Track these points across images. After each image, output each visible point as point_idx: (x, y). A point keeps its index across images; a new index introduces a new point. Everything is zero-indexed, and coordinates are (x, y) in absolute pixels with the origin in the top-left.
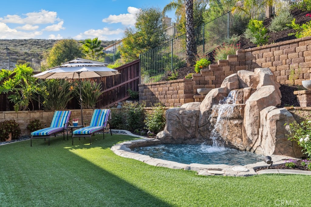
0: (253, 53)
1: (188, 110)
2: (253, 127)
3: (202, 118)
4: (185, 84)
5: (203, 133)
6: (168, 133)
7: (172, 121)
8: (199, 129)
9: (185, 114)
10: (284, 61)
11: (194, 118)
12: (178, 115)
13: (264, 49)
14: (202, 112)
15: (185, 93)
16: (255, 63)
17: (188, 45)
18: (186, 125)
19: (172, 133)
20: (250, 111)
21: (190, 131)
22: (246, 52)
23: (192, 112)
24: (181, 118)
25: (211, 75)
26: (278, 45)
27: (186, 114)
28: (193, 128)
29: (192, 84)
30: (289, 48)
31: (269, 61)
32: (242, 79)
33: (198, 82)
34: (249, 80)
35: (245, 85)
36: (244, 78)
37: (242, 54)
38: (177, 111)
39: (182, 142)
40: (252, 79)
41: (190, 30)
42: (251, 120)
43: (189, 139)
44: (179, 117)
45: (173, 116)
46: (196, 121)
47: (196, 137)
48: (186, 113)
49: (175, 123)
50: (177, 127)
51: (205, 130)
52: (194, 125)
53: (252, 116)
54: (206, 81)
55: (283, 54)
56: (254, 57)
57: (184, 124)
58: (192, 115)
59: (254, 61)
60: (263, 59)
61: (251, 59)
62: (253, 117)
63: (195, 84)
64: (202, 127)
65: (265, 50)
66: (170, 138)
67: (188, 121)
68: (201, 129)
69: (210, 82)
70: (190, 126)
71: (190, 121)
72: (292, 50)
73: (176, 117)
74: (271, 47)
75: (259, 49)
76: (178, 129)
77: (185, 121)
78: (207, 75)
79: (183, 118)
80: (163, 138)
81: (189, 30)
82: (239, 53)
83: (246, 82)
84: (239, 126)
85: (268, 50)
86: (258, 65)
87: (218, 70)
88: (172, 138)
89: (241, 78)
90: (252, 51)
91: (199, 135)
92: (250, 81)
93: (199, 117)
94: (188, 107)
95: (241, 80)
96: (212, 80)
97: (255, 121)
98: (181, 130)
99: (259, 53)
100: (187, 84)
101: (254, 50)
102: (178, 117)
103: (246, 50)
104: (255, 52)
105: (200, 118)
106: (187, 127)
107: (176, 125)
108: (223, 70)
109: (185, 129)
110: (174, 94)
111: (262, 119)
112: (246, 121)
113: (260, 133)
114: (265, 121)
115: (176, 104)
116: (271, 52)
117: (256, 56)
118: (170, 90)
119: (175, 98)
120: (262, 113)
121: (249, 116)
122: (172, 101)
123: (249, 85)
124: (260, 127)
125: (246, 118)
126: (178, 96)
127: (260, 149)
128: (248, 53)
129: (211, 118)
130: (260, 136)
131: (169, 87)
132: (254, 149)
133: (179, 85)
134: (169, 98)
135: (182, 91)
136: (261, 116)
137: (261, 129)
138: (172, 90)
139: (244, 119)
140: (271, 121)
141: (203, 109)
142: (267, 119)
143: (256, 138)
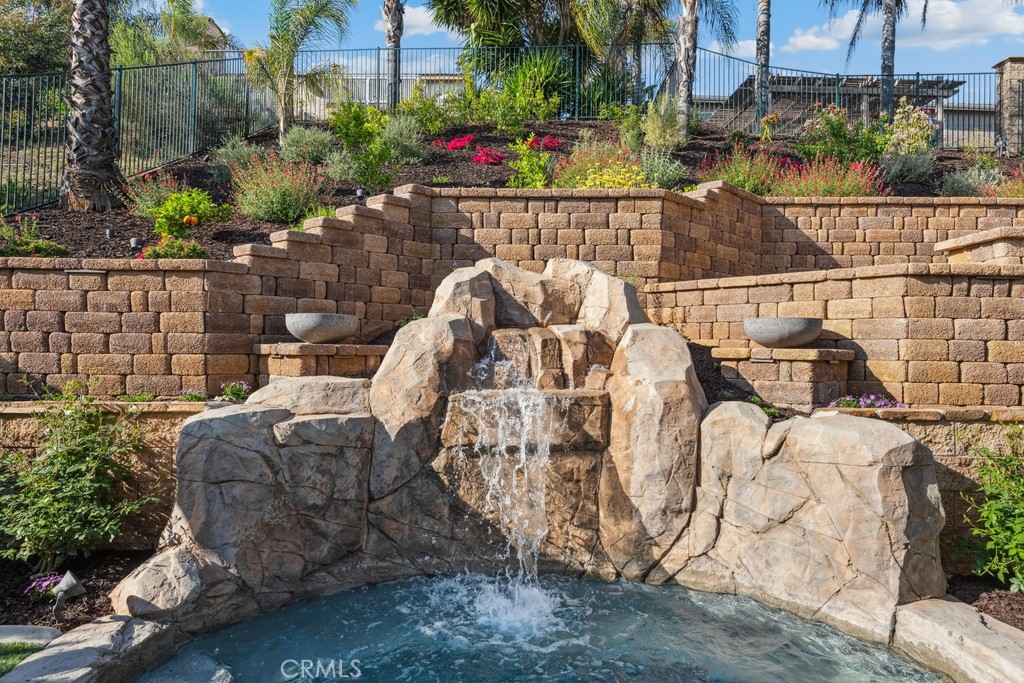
0: (461, 206)
1: (320, 422)
2: (673, 484)
3: (390, 456)
4: (213, 285)
5: (394, 525)
6: (212, 559)
7: (238, 490)
8: (372, 506)
9: (307, 442)
10: (571, 248)
11: (353, 458)
12: (267, 452)
13: (505, 198)
14: (393, 427)
15: (209, 325)
16: (470, 241)
17: (81, 121)
18: (315, 499)
19: (241, 559)
20: (661, 421)
21: (332, 526)
22: (433, 197)
23: (340, 427)
24: (285, 467)
25: (322, 260)
26: (555, 194)
27: (309, 443)
28: (346, 510)
29: (246, 288)
30: (589, 211)
31: (521, 241)
32: (511, 292)
33: (272, 282)
34: (540, 298)
35: (522, 315)
36: (516, 287)
37: (423, 200)
38: (260, 427)
39: (292, 593)
40: (552, 294)
41: (94, 63)
42: (667, 456)
43: (324, 566)
44: (276, 460)
45: (242, 459)
46: (360, 472)
47: (360, 550)
48: (312, 434)
49: (252, 497)
50: (267, 518)
51: (402, 512)
52: (352, 494)
53: (668, 440)
54: (305, 283)
55: (569, 226)
56: (465, 219)
57: (302, 492)
58: (341, 442)
59: (464, 232)
60: (502, 232)
61: (454, 225)
62: (676, 445)
63: (259, 291)
64: (389, 499)
65: (508, 203)
66: (230, 588)
67: (323, 473)
68: (383, 505)
69: (321, 288)
70: (331, 498)
71: (329, 471)
72: (599, 219)
73: (260, 461)
74: (528, 199)
75: (486, 197)
76: (269, 529)
77: (309, 478)
78: (309, 258)
79: (295, 462)
80: (185, 602)
81: (90, 63)
82: (414, 195)
83: (526, 303)
84: (582, 478)
85: (521, 205)
86: (480, 248)
87: (352, 243)
88: (243, 588)
89: (505, 286)
90: (458, 199)
91: (374, 536)
92: (546, 301)
93: (377, 451)
94: (302, 402)
95: (505, 292)
96: (328, 279)
97: (683, 461)
98: (284, 529)
99: (484, 209)
100: (223, 286)
101: (468, 198)
102: (267, 460)
103: (437, 190)
104: (472, 203)
105: (380, 454)
106: (315, 507)
107: (261, 509)
108: (366, 248)
109: (306, 519)
110: (124, 329)
111: (723, 453)
112: (630, 458)
113: (700, 505)
114: (753, 460)
115: (140, 379)
116: (530, 213)
117: (475, 217)
118: (97, 308)
119: (133, 350)
120: (718, 430)
121: (659, 440)
122: (112, 366)
123: (537, 314)
124: (698, 482)
125: (638, 449)
126: (157, 338)
127: (704, 566)
128: (444, 201)
129: (436, 453)
130: (703, 516)
131: (87, 292)
132: (669, 566)
133: (168, 286)
134: (87, 348)
135: (187, 315)
136: (714, 439)
137: (717, 491)
138: (112, 308)
139: (616, 451)
140: (885, 473)
141: (398, 413)
142: (808, 456)
143: (679, 523)
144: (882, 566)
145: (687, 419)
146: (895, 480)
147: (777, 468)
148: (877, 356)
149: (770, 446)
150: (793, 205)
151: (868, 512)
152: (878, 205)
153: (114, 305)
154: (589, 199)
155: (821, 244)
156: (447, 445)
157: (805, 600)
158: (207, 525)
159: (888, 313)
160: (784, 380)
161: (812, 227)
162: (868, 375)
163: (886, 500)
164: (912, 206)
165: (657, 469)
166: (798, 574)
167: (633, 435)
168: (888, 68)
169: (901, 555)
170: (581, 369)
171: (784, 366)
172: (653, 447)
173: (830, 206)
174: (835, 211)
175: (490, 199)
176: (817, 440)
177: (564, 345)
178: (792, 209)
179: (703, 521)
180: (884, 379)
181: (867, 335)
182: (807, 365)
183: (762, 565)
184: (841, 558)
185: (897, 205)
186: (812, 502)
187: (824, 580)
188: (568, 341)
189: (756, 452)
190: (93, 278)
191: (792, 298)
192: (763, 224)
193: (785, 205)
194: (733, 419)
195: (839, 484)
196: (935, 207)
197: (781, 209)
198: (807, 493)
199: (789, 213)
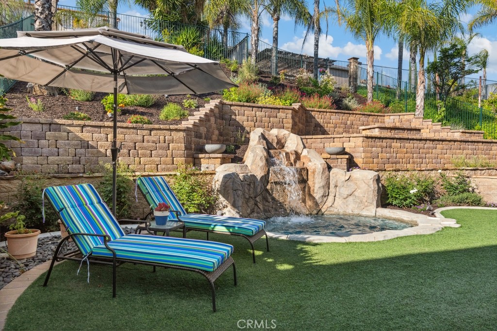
0: (232, 108)
2: (324, 189)
3: (258, 185)
4: (186, 135)
10: (266, 124)
11: (252, 185)
12: (240, 183)
13: (247, 106)
14: (259, 178)
15: (186, 148)
16: (235, 120)
18: (247, 196)
20: (322, 173)
22: (223, 104)
27: (246, 181)
28: (251, 200)
30: (271, 112)
31: (251, 121)
32: (268, 139)
37: (221, 105)
38: (237, 176)
40: (279, 140)
42: (323, 182)
44: (242, 185)
46: (253, 189)
51: (261, 201)
52: (252, 195)
55: (266, 117)
56: (233, 112)
59: (233, 117)
60: (245, 118)
61: (230, 114)
64: (258, 197)
65: (247, 108)
67: (248, 189)
72: (274, 115)
74: (253, 107)
82: (219, 103)
85: (251, 109)
86: (238, 123)
89: (266, 137)
90: (231, 105)
92: (277, 142)
93: (256, 184)
97: (326, 183)
99: (240, 109)
100: (188, 135)
101: (234, 105)
103: (224, 102)
104: (236, 107)
106: (247, 199)
110: (157, 149)
111: (335, 181)
112: (314, 183)
113: (330, 194)
114: (343, 182)
115: (163, 166)
116: (254, 112)
117: (237, 112)
118: (148, 141)
119: (160, 156)
120: (334, 175)
121: (321, 178)
122: (153, 162)
123: (275, 145)
124: (329, 189)
125: (316, 181)
126: (169, 152)
127: (332, 209)
128: (227, 106)
129: (268, 184)
130: (331, 197)
131: (144, 136)
132: (323, 210)
133: (172, 135)
134: (144, 155)
135: (179, 144)
136: (333, 177)
137: (334, 190)
138: (154, 142)
139: (310, 182)
140: (373, 181)
141: (259, 173)
142: (356, 179)
143: (325, 199)
144: (373, 201)
145: (327, 173)
146: (375, 181)
147: (349, 183)
148: (356, 157)
149: (347, 178)
150: (314, 111)
151: (370, 189)
152: (336, 113)
153: (154, 141)
154: (271, 108)
155: (322, 124)
156: (270, 182)
157: (356, 212)
158: (234, 201)
159: (359, 146)
160: (339, 163)
161: (319, 118)
162: (354, 162)
163: (373, 186)
164: (344, 113)
165: (321, 185)
166: (354, 206)
167: (315, 177)
168: (316, 54)
169: (376, 198)
170: (295, 162)
171: (339, 160)
172: (320, 180)
173: (324, 112)
174: (325, 113)
175: (241, 106)
176: (358, 175)
177: (290, 155)
178: (314, 112)
179: (331, 198)
180: (358, 163)
181: (354, 152)
182: (346, 159)
183: (345, 206)
184: (364, 201)
185: (341, 113)
186: (358, 189)
187: (360, 207)
188: (291, 153)
189: (344, 180)
190: (147, 131)
191: (334, 142)
192: (306, 117)
193: (312, 111)
194: (338, 172)
195: (364, 184)
196: (350, 114)
197: (311, 112)
198: (356, 187)
199: (313, 113)
